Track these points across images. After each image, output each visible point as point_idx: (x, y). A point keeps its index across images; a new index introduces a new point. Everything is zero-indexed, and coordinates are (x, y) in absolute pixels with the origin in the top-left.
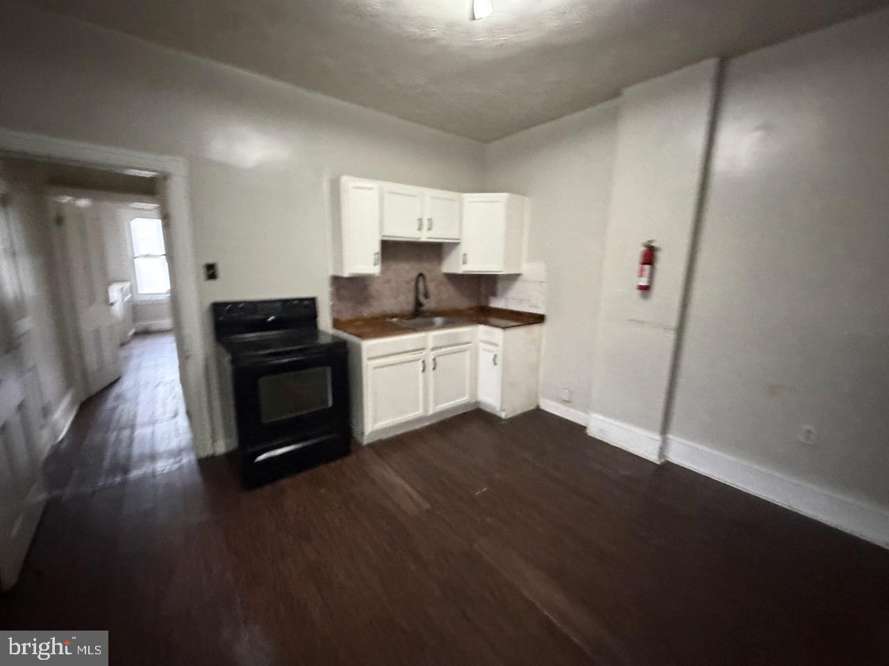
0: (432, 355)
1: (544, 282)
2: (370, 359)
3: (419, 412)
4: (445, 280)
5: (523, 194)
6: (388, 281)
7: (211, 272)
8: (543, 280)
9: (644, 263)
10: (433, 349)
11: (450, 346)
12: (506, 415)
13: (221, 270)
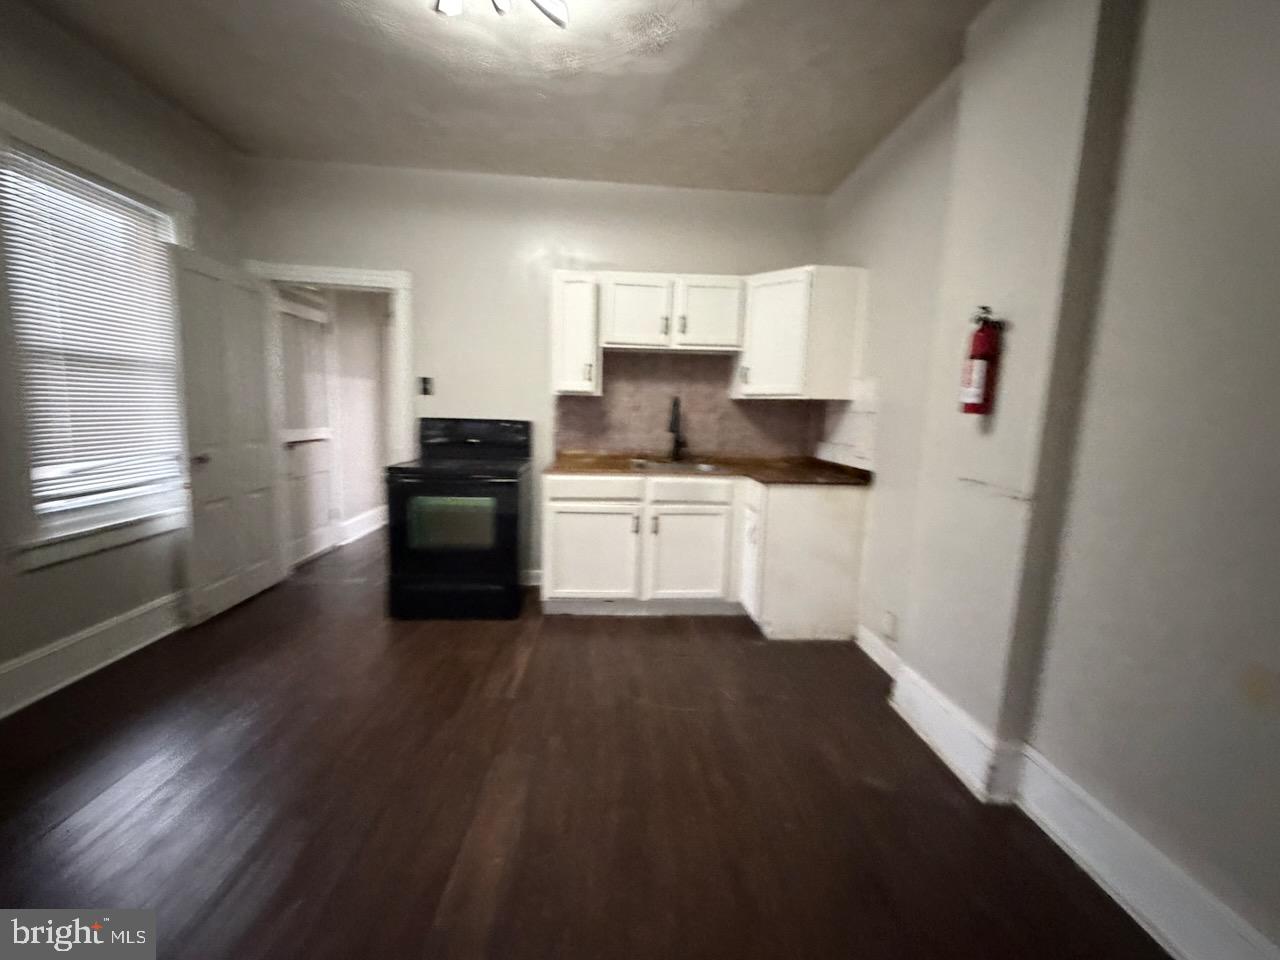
0: (650, 510)
1: (873, 413)
2: (555, 499)
3: (627, 592)
4: (734, 410)
5: (854, 264)
6: (636, 408)
7: (426, 386)
8: (872, 410)
9: (973, 357)
10: (657, 502)
11: (685, 502)
12: (772, 633)
13: (437, 386)
